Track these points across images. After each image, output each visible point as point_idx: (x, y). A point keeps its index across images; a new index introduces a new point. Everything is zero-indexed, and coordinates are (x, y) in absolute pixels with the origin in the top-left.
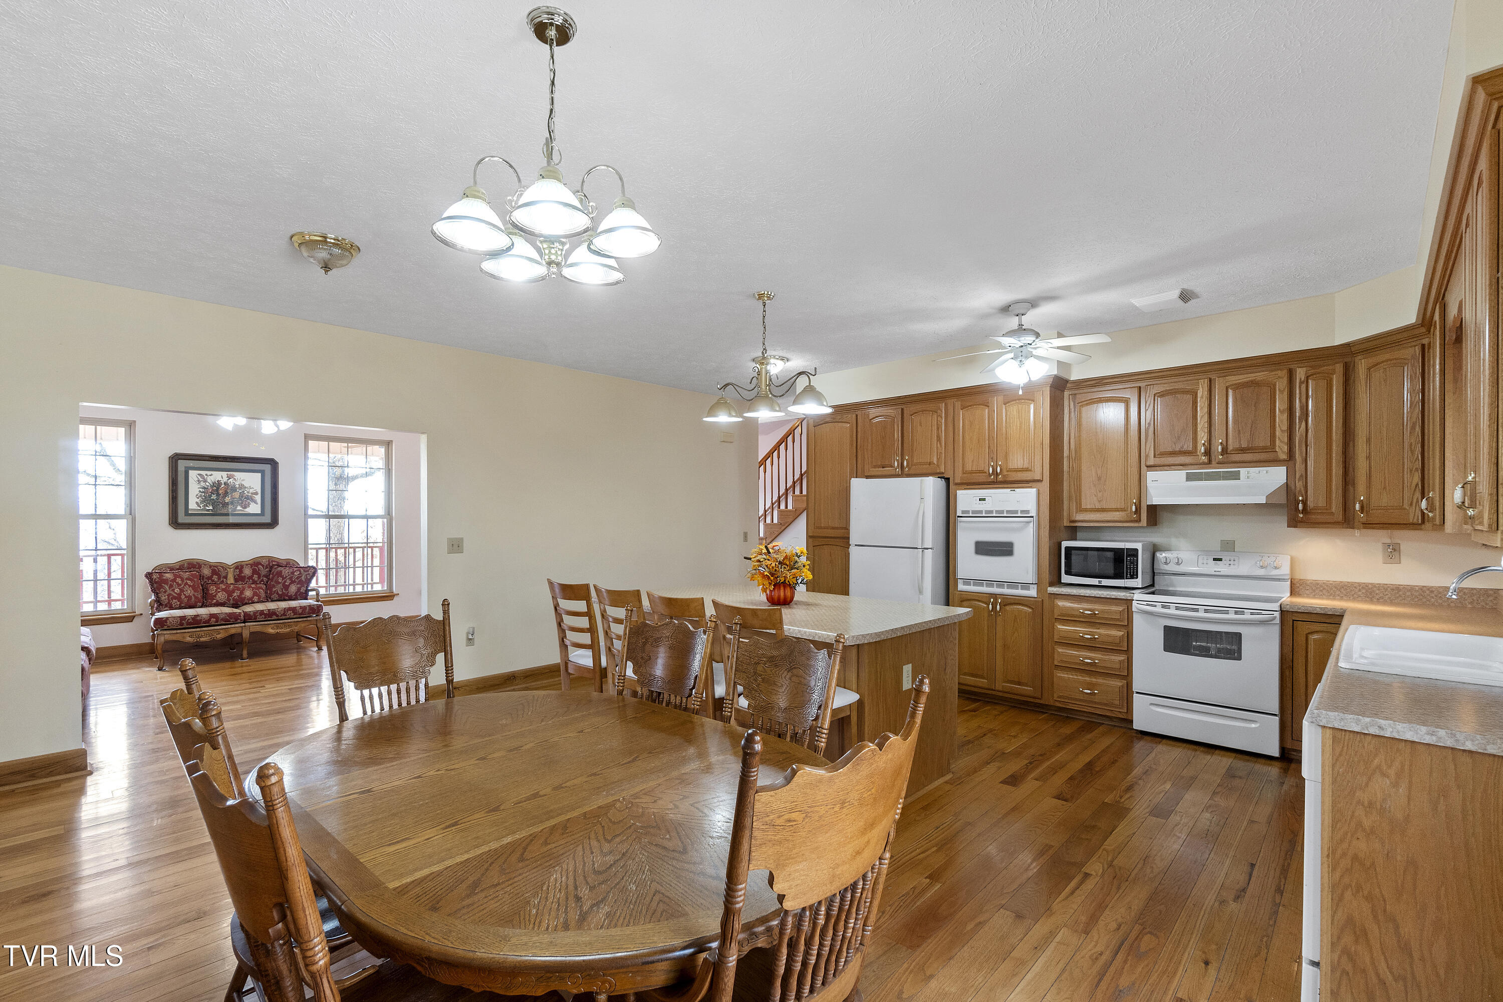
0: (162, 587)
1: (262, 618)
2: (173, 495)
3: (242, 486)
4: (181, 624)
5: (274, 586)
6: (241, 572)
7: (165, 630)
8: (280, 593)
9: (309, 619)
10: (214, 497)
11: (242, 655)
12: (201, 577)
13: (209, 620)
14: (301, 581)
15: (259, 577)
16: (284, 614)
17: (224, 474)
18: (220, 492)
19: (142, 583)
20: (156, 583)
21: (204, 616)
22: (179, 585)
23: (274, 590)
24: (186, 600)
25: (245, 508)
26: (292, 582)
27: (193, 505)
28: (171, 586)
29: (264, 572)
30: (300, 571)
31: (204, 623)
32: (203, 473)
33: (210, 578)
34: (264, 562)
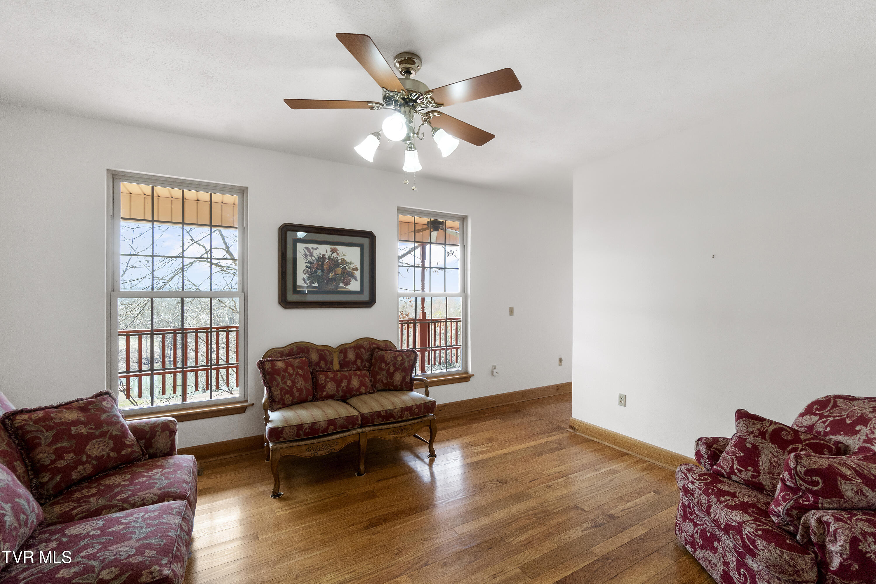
0: (275, 379)
1: (378, 421)
2: (282, 271)
3: (344, 262)
4: (298, 435)
5: (378, 373)
6: (345, 356)
7: (281, 442)
8: (385, 382)
9: (424, 419)
10: (319, 273)
11: (359, 468)
12: (310, 363)
13: (328, 428)
14: (405, 367)
15: (362, 362)
16: (401, 416)
17: (328, 247)
18: (325, 267)
19: (254, 372)
20: (269, 374)
21: (322, 423)
22: (291, 375)
23: (378, 377)
24: (297, 394)
25: (346, 284)
26: (396, 369)
27: (300, 282)
28: (283, 378)
29: (366, 355)
30: (402, 356)
31: (322, 432)
32: (310, 246)
33: (318, 364)
34: (366, 344)
